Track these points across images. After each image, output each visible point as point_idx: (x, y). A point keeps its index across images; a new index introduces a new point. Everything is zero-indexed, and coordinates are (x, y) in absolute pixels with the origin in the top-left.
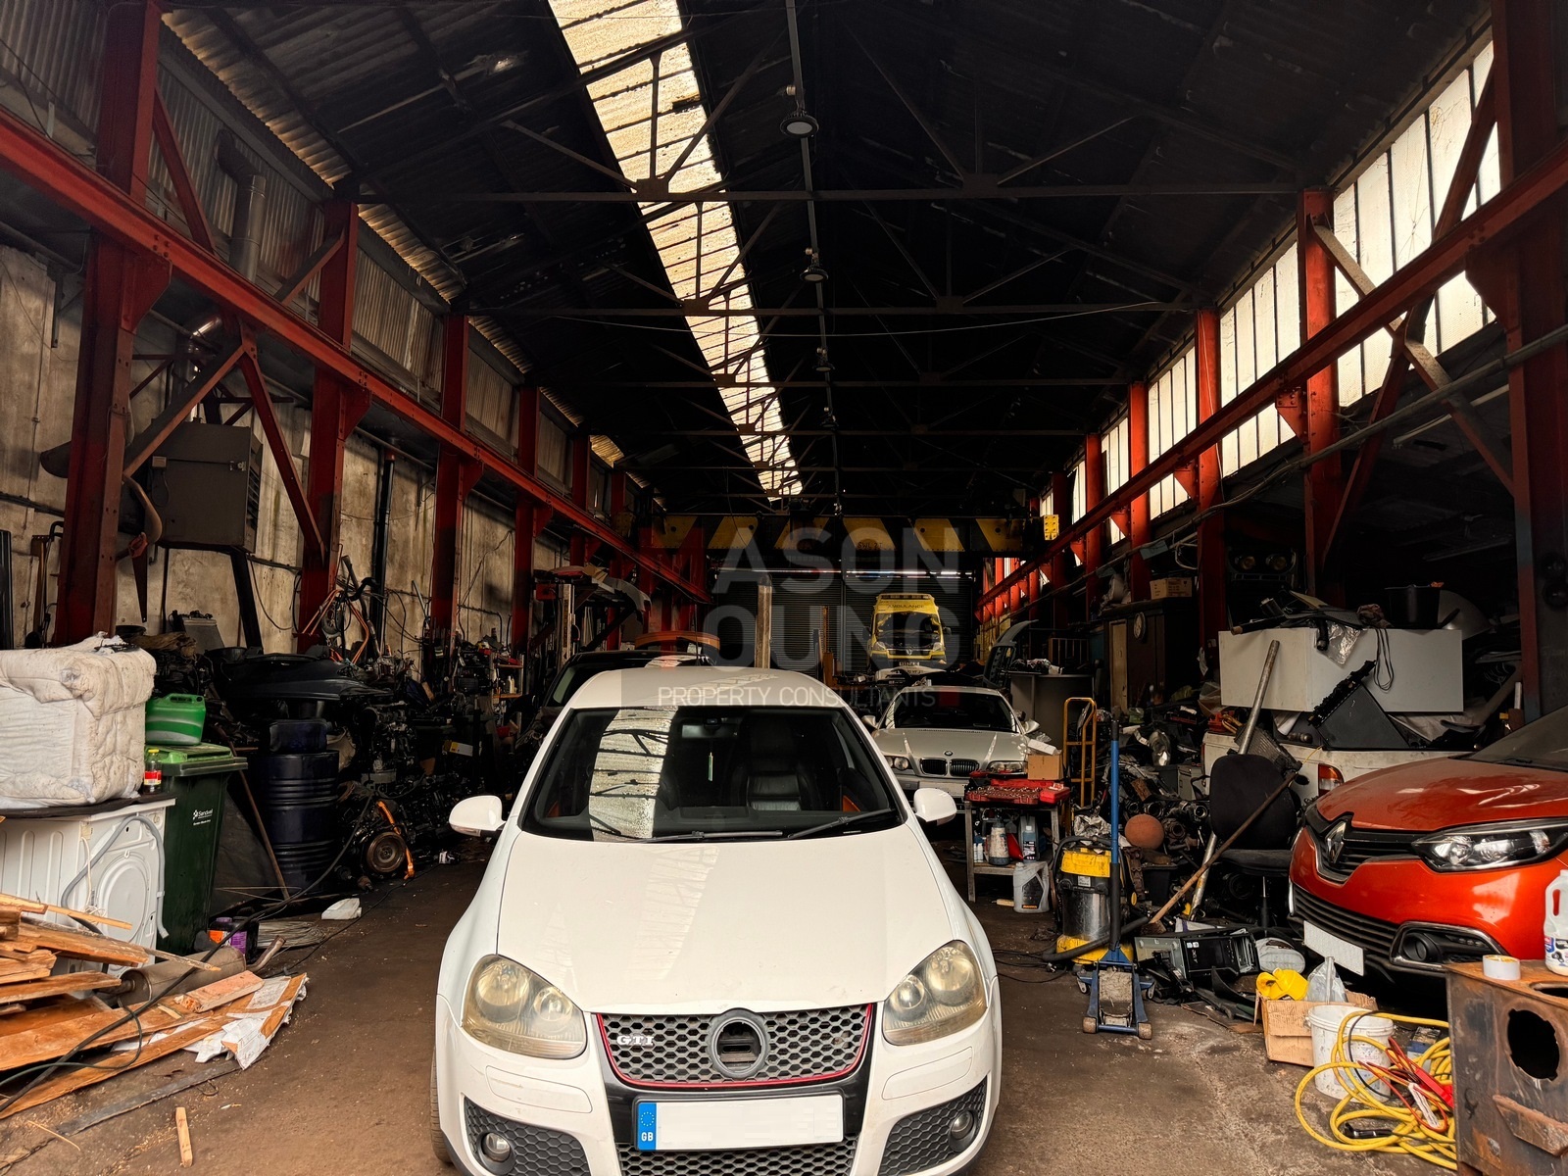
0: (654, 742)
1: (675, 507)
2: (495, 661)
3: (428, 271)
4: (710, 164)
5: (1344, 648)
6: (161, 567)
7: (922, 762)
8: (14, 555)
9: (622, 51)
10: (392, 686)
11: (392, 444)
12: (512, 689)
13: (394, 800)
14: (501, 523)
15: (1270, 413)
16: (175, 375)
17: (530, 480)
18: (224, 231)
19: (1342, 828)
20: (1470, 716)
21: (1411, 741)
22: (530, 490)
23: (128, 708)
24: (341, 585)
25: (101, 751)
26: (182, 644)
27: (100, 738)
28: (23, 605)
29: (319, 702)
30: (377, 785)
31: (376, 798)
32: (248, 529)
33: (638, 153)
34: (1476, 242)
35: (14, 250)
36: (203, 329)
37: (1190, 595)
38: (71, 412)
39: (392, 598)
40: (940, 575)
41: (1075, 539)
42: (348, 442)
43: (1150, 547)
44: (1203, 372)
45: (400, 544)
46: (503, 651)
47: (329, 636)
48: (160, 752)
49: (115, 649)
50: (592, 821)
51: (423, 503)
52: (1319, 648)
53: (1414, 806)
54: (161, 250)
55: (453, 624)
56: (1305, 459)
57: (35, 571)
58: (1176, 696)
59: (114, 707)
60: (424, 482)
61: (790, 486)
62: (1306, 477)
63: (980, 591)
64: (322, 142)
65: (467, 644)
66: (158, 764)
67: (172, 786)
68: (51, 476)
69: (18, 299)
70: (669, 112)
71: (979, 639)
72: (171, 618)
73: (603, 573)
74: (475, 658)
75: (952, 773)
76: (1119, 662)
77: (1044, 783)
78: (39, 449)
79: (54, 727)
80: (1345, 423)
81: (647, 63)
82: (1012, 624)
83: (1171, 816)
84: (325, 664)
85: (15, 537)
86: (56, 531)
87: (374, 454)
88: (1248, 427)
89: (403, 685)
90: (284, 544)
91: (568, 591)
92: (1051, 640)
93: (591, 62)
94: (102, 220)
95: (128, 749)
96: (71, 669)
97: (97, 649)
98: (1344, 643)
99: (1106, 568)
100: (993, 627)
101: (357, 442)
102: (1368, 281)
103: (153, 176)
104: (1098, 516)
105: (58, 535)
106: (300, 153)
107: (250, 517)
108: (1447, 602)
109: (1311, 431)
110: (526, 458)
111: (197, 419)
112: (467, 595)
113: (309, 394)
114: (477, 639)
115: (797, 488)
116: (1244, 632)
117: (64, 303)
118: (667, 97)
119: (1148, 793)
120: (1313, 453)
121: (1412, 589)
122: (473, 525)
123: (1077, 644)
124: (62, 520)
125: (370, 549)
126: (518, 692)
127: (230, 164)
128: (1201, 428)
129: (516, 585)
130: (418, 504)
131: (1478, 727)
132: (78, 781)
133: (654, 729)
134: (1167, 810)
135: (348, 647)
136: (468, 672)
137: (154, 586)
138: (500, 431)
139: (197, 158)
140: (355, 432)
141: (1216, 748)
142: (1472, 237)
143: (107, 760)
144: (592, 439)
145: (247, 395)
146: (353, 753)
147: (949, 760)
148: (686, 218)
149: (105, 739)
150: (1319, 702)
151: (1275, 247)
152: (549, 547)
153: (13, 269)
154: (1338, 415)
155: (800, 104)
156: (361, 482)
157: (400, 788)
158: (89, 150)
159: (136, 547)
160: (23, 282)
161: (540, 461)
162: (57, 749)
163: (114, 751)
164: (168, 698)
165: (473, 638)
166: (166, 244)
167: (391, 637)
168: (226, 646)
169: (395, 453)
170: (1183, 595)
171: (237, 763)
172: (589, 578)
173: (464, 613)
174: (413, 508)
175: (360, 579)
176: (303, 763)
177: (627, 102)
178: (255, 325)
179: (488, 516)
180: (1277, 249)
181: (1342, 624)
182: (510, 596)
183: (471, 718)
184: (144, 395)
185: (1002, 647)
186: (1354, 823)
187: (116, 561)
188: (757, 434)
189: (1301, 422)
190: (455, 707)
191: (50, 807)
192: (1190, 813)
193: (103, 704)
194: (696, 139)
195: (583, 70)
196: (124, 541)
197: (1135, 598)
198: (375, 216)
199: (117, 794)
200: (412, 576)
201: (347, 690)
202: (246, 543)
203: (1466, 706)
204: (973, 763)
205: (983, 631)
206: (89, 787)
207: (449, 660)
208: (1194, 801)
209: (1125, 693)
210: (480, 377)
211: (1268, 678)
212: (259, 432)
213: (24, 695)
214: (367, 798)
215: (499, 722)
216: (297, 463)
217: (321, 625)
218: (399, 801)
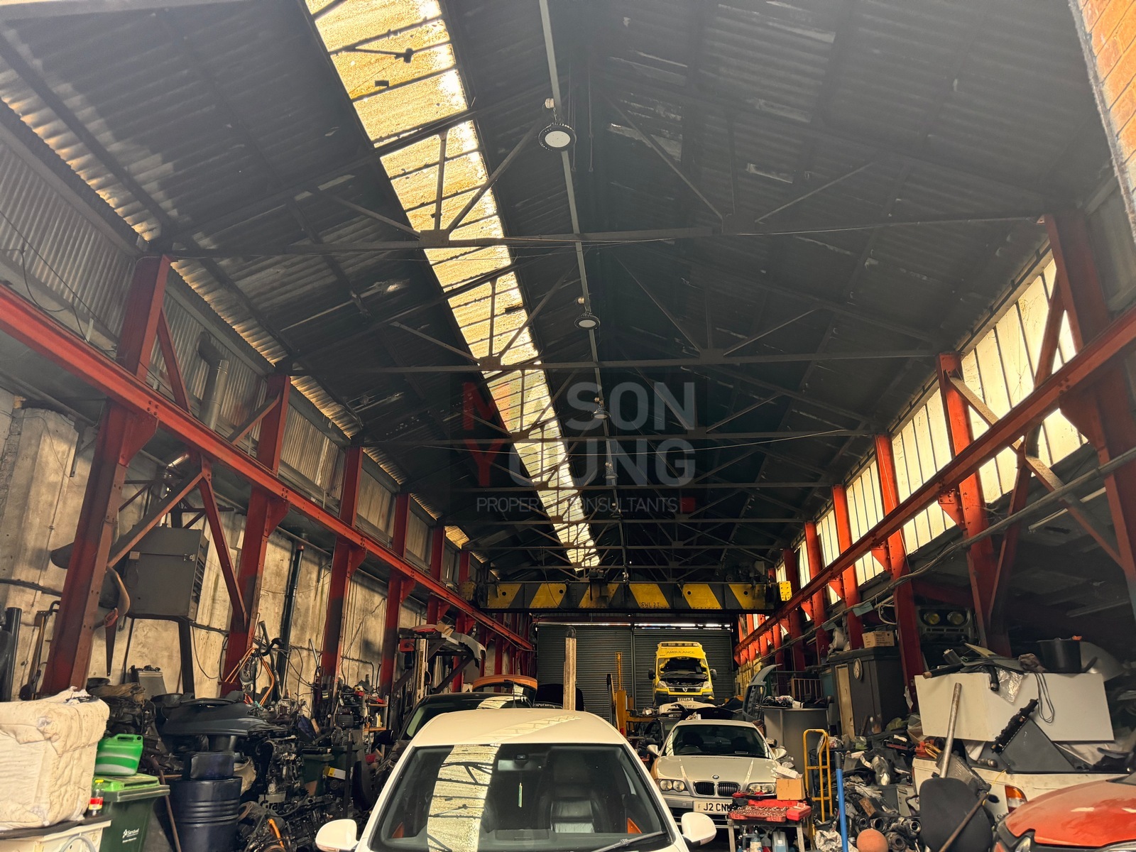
0: (481, 773)
1: (505, 578)
2: (366, 701)
3: (337, 419)
4: (530, 345)
5: (1012, 689)
6: (127, 632)
7: (695, 784)
8: (22, 626)
9: (471, 278)
10: (287, 723)
11: (303, 538)
12: (379, 724)
13: (282, 817)
14: (378, 592)
15: (935, 507)
16: (153, 494)
17: (400, 560)
18: (198, 396)
19: (1027, 843)
20: (1121, 744)
21: (1077, 765)
22: (400, 568)
23: (84, 747)
24: (257, 644)
25: (59, 782)
26: (135, 692)
27: (59, 772)
28: (23, 664)
29: (232, 737)
30: (271, 804)
31: (267, 817)
32: (192, 604)
33: (482, 340)
34: (1064, 389)
35: (54, 413)
36: (175, 462)
37: (893, 645)
38: (77, 521)
39: (295, 652)
40: (704, 627)
41: (804, 600)
42: (271, 537)
43: (859, 607)
44: (884, 478)
45: (303, 610)
46: (373, 693)
47: (244, 684)
48: (105, 782)
49: (81, 700)
50: (429, 840)
51: (321, 580)
52: (992, 689)
53: (1082, 824)
54: (153, 410)
55: (337, 672)
56: (966, 542)
57: (35, 637)
58: (890, 726)
59: (73, 747)
60: (323, 564)
61: (590, 559)
62: (967, 554)
63: (737, 640)
64: (269, 338)
65: (346, 687)
66: (101, 792)
67: (110, 810)
68: (57, 567)
69: (51, 445)
70: (503, 314)
71: (739, 679)
72: (130, 671)
73: (451, 629)
74: (352, 699)
75: (720, 793)
76: (845, 698)
77: (791, 803)
78: (50, 549)
79: (26, 763)
80: (991, 515)
81: (488, 285)
82: (762, 667)
83: (893, 831)
84: (239, 706)
85: (25, 612)
86: (54, 608)
87: (289, 545)
88: (921, 517)
89: (296, 723)
90: (218, 613)
91: (423, 644)
92: (793, 680)
93: (451, 285)
94: (114, 392)
95: (79, 781)
96: (46, 717)
97: (68, 700)
98: (1011, 684)
99: (830, 623)
100: (749, 669)
101: (278, 538)
102: (993, 415)
103: (154, 363)
104: (819, 582)
105: (56, 611)
106: (254, 344)
107: (195, 595)
108: (1087, 651)
109: (967, 522)
110: (398, 545)
111: (165, 524)
112: (349, 649)
113: (246, 505)
114: (355, 683)
115: (596, 561)
116: (933, 676)
117: (83, 446)
118: (500, 307)
119: (873, 810)
120: (971, 537)
121: (1058, 641)
122: (356, 595)
123: (813, 682)
124: (59, 599)
125: (281, 616)
126: (383, 726)
127: (207, 354)
128: (887, 519)
129: (385, 641)
130: (318, 581)
131: (1127, 754)
132: (38, 807)
133: (482, 761)
134: (889, 826)
135: (258, 691)
136: (345, 710)
137: (120, 647)
138: (381, 525)
139: (184, 350)
140: (277, 530)
141: (923, 771)
142: (1061, 385)
143: (63, 789)
144: (446, 528)
145: (203, 507)
146: (254, 778)
147: (716, 782)
148: (514, 379)
149: (63, 772)
150: (999, 734)
151: (925, 392)
152: (411, 610)
153: (51, 425)
154: (985, 508)
155: (588, 309)
156: (277, 566)
157: (288, 807)
158: (112, 347)
159: (110, 619)
160: (57, 434)
161: (408, 546)
162: (27, 781)
163: (69, 782)
164: (116, 738)
165: (351, 683)
166: (156, 407)
167: (291, 683)
168: (168, 692)
169: (304, 544)
170: (888, 645)
171: (162, 789)
172: (440, 634)
173: (346, 662)
174: (314, 584)
175: (271, 638)
176: (214, 789)
177: (474, 309)
178: (212, 459)
179: (368, 588)
180: (926, 392)
181: (1008, 670)
182: (381, 648)
183: (345, 748)
184: (130, 508)
185: (755, 687)
186: (1037, 839)
187: (94, 630)
188: (564, 523)
189: (959, 514)
190: (334, 739)
191: (15, 830)
192: (907, 828)
193: (65, 744)
194: (521, 330)
195: (445, 290)
196: (102, 614)
197: (853, 647)
198: (302, 383)
199: (66, 818)
200: (308, 636)
201: (254, 727)
202: (190, 613)
203: (1115, 736)
204: (736, 785)
205: (742, 672)
206: (46, 812)
207: (331, 701)
208: (910, 817)
209: (852, 723)
210: (369, 488)
211: (956, 713)
212: (208, 534)
213: (9, 738)
214: (260, 817)
215: (367, 751)
216: (233, 554)
217: (239, 675)
218: (286, 819)
